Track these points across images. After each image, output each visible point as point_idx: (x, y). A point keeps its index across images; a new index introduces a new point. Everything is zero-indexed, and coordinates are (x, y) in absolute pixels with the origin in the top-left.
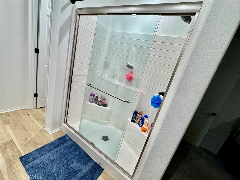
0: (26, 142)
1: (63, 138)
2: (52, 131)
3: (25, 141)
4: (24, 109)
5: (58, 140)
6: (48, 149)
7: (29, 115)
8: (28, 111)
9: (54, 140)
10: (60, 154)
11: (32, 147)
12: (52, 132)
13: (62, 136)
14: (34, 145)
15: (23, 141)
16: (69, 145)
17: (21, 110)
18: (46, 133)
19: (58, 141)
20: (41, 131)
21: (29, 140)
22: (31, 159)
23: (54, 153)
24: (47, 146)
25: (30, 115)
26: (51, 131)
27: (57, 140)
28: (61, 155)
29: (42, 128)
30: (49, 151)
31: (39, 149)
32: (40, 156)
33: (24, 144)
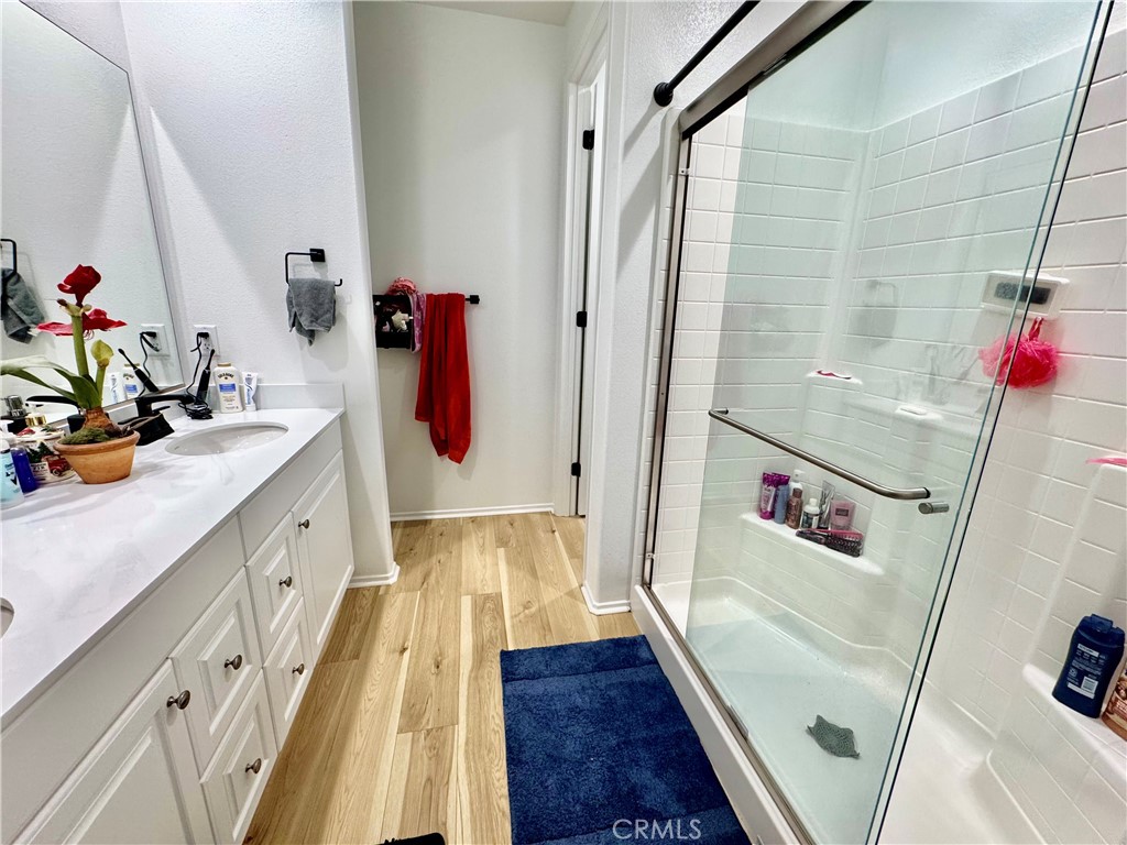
0: (527, 611)
1: (628, 646)
2: (598, 604)
3: (526, 608)
4: (547, 513)
5: (612, 645)
6: (572, 661)
7: (554, 532)
8: (556, 522)
9: (598, 639)
10: (603, 701)
11: (536, 634)
12: (599, 608)
13: (628, 634)
14: (542, 632)
15: (521, 609)
16: (642, 684)
17: (541, 513)
18: (581, 606)
19: (608, 648)
20: (571, 594)
21: (533, 610)
22: (522, 670)
23: (587, 684)
24: (573, 650)
25: (556, 533)
26: (595, 603)
27: (608, 644)
28: (605, 704)
29: (575, 584)
30: (575, 671)
31: (549, 649)
32: (547, 673)
33: (522, 616)
